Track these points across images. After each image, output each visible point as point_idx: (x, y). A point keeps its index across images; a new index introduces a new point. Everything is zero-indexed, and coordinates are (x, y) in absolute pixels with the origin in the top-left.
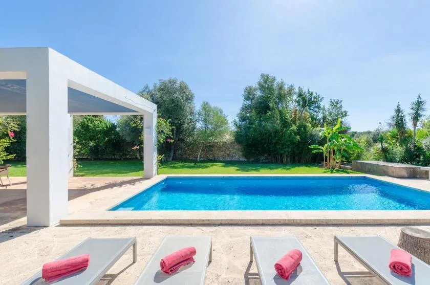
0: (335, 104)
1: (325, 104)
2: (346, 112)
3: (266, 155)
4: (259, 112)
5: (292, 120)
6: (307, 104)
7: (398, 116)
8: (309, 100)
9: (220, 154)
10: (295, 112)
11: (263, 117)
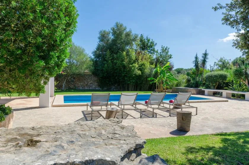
0: (165, 50)
2: (171, 55)
3: (116, 85)
4: (112, 52)
5: (137, 59)
6: (145, 47)
7: (196, 61)
8: (147, 45)
9: (80, 84)
10: (139, 53)
11: (115, 56)
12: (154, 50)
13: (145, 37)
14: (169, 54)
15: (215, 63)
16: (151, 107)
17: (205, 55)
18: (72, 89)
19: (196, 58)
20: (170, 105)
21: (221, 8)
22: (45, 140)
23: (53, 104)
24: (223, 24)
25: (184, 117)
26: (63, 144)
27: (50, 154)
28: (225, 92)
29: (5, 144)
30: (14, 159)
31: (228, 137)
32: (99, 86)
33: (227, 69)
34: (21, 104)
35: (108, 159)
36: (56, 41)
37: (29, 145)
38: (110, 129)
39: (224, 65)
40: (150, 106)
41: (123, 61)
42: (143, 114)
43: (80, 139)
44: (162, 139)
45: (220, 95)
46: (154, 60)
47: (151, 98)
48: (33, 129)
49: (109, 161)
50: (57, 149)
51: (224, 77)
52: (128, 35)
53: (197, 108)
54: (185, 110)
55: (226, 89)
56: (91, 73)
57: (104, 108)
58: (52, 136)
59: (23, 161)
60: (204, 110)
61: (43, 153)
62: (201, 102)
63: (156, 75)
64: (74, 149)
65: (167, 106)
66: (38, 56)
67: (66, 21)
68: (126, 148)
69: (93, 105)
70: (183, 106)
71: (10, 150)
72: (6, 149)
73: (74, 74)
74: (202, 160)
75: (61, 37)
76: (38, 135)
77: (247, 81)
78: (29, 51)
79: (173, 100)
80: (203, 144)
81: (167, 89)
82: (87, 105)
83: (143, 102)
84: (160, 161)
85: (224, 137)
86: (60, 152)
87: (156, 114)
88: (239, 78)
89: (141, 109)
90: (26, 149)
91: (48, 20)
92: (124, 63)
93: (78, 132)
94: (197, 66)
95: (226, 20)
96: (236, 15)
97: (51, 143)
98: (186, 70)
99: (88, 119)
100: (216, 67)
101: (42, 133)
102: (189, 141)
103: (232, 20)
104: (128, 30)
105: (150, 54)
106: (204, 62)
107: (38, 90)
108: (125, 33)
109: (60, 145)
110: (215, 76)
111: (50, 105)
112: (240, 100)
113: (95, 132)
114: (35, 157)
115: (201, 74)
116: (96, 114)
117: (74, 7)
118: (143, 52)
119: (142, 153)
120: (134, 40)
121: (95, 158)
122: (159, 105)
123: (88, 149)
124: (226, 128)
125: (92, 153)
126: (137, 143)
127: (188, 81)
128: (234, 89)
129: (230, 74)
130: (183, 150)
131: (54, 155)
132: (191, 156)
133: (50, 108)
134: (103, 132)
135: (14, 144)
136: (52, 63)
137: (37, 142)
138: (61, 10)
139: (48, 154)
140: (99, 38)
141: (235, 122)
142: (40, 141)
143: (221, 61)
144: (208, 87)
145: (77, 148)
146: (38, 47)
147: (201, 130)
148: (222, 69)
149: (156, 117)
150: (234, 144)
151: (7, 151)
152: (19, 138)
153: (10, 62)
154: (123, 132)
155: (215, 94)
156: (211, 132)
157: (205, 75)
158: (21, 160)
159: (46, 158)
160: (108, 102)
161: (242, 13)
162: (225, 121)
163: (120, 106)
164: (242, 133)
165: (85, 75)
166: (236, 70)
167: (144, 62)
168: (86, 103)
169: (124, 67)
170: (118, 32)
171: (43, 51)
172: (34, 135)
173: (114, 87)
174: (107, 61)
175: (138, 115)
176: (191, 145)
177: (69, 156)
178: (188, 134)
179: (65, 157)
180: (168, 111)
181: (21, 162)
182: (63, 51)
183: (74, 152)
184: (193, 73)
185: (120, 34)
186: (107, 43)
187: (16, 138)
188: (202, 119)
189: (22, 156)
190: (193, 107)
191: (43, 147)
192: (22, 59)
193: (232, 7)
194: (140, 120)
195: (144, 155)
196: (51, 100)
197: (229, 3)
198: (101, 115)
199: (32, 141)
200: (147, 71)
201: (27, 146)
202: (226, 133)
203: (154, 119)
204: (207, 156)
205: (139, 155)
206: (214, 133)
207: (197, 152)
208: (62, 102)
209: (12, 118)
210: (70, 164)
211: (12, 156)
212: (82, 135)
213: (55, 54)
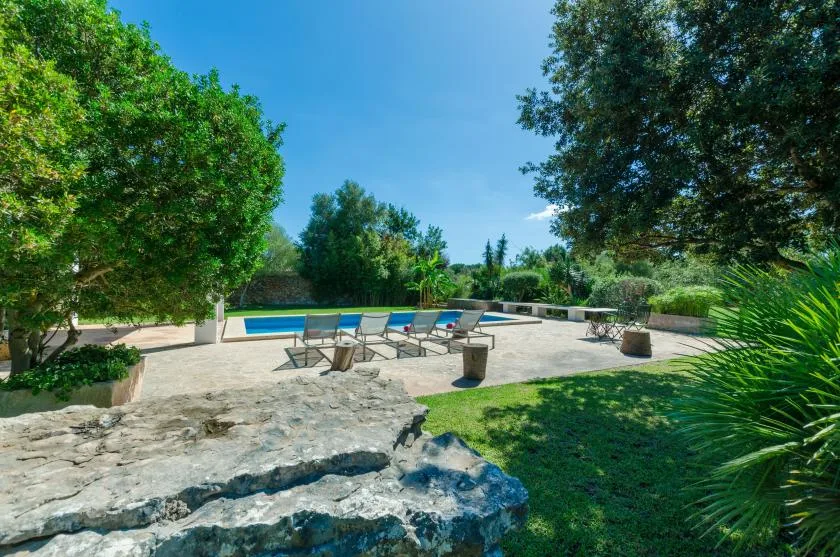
0: (435, 233)
1: (422, 229)
2: (445, 243)
3: (346, 296)
4: (339, 235)
5: (384, 249)
6: (398, 226)
7: (488, 253)
8: (402, 222)
9: (275, 295)
10: (387, 238)
11: (344, 242)
12: (414, 232)
13: (398, 209)
14: (442, 239)
15: (518, 256)
16: (415, 338)
17: (503, 242)
18: (260, 304)
19: (488, 247)
20: (447, 332)
21: (533, 169)
22: (241, 420)
23: (225, 337)
24: (536, 195)
25: (475, 355)
26: (283, 427)
27: (262, 449)
28: (535, 306)
29: (158, 434)
30: (190, 467)
31: (548, 387)
32: (314, 297)
33: (538, 266)
34: (151, 339)
35: (373, 450)
36: (244, 220)
37: (210, 432)
38: (362, 390)
39: (532, 261)
40: (413, 335)
41: (358, 251)
42: (402, 350)
43: (310, 413)
44: (440, 395)
45: (528, 311)
46: (415, 249)
47: (415, 321)
48: (209, 397)
49: (374, 454)
50: (271, 438)
51: (533, 281)
52: (367, 204)
53: (493, 336)
54: (476, 341)
55: (538, 302)
56: (296, 274)
57: (329, 341)
58: (254, 410)
59: (210, 469)
60: (505, 339)
61: (247, 449)
62: (498, 325)
63: (418, 276)
64: (305, 435)
65: (442, 334)
66: (209, 249)
67: (264, 183)
68: (399, 425)
69: (307, 336)
70: (470, 333)
71: (174, 447)
72: (165, 446)
73: (264, 276)
74: (512, 429)
75: (253, 212)
76: (225, 411)
77: (569, 288)
78: (191, 239)
79: (453, 324)
80: (510, 401)
81: (438, 301)
82: (295, 337)
83: (401, 328)
84: (459, 445)
85: (541, 386)
86: (278, 443)
87: (425, 349)
88: (559, 282)
89: (398, 343)
90: (210, 442)
91: (229, 179)
92: (361, 255)
93: (303, 398)
94: (489, 261)
95: (541, 189)
96: (556, 182)
97: (257, 427)
98: (469, 267)
99: (299, 363)
100: (519, 264)
101: (231, 406)
102: (486, 398)
103: (550, 189)
104: (367, 195)
105: (407, 240)
106: (501, 255)
107: (201, 313)
108: (361, 199)
109: (277, 429)
110: (520, 279)
111: (218, 337)
112: (560, 320)
113: (336, 397)
114: (234, 457)
115: (497, 275)
116: (314, 354)
117: (278, 157)
118: (396, 236)
119: (423, 431)
120: (379, 213)
121: (350, 449)
122: (430, 333)
123: (332, 432)
124: (544, 370)
125: (341, 440)
126: (415, 414)
127: (475, 287)
128: (549, 302)
129: (544, 276)
130: (479, 414)
131: (270, 451)
132: (493, 425)
133: (218, 345)
134: (351, 396)
135: (179, 433)
136: (236, 262)
137: (227, 425)
138: (256, 163)
139: (257, 450)
140: (313, 208)
141: (557, 359)
142: (233, 424)
143: (527, 252)
144: (508, 298)
145: (310, 432)
146: (208, 231)
147: (503, 376)
148: (530, 267)
149: (425, 356)
150: (558, 397)
151: (169, 449)
152: (186, 419)
153: (149, 261)
154: (386, 393)
155: (519, 310)
156: (518, 378)
157: (503, 278)
158: (205, 468)
159: (255, 458)
160: (336, 329)
161: (566, 180)
162: (539, 356)
163: (360, 338)
164: (569, 379)
165: (286, 276)
166: (553, 270)
167: (397, 253)
168: (292, 333)
169: (361, 262)
170: (349, 197)
171: (217, 240)
172: (214, 409)
173: (341, 300)
174: (329, 252)
175: (392, 352)
176: (491, 404)
177: (300, 450)
178: (483, 385)
179: (293, 452)
180: (445, 342)
181: (206, 471)
182: (255, 240)
183: (305, 441)
184: (483, 273)
185: (354, 201)
186: (327, 219)
187: (179, 420)
188: (504, 356)
189: (205, 457)
190: (486, 335)
191: (243, 436)
192: (173, 255)
193: (549, 168)
194: (396, 363)
195: (427, 434)
196: (219, 327)
197: (545, 162)
198: (324, 356)
199: (215, 424)
200: (403, 269)
201: (207, 436)
202: (544, 379)
203: (421, 360)
204: (518, 423)
205: (418, 435)
206: (525, 380)
207: (502, 416)
208: (243, 332)
209: (142, 371)
210: (306, 465)
211: (186, 460)
212: (312, 405)
213: (240, 246)
